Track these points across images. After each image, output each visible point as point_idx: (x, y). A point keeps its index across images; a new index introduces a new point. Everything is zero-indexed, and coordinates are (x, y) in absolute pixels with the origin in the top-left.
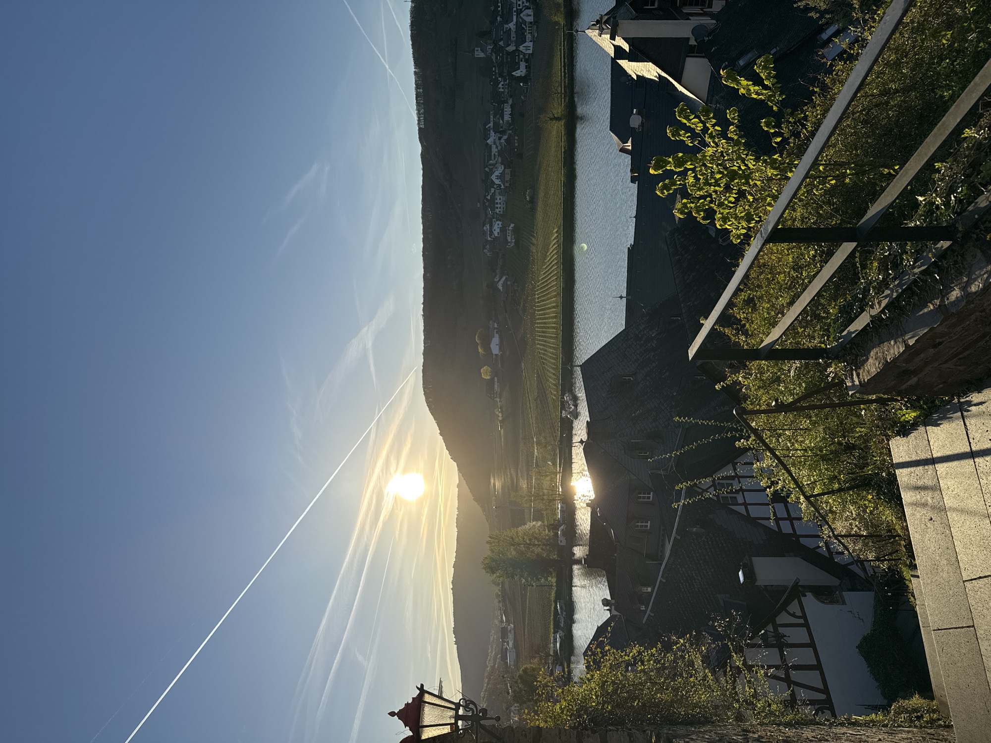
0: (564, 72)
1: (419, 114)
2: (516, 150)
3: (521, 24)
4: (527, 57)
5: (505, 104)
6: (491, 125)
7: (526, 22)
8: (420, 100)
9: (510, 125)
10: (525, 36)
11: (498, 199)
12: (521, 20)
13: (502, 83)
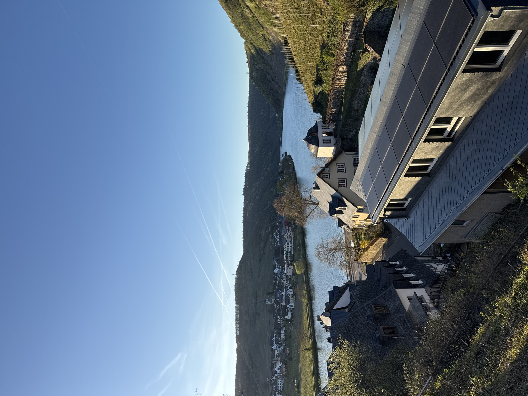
0: (310, 325)
1: (237, 328)
2: (288, 355)
3: (288, 295)
4: (291, 309)
5: (281, 330)
6: (274, 338)
7: (290, 294)
8: (238, 321)
9: (284, 341)
10: (290, 300)
11: (279, 381)
12: (287, 294)
13: (280, 319)
